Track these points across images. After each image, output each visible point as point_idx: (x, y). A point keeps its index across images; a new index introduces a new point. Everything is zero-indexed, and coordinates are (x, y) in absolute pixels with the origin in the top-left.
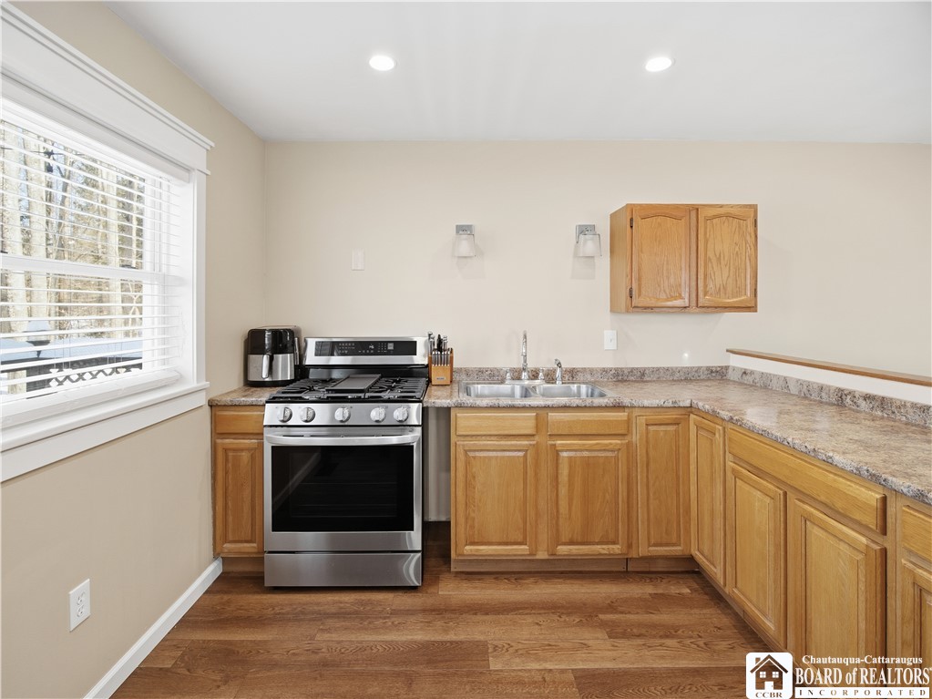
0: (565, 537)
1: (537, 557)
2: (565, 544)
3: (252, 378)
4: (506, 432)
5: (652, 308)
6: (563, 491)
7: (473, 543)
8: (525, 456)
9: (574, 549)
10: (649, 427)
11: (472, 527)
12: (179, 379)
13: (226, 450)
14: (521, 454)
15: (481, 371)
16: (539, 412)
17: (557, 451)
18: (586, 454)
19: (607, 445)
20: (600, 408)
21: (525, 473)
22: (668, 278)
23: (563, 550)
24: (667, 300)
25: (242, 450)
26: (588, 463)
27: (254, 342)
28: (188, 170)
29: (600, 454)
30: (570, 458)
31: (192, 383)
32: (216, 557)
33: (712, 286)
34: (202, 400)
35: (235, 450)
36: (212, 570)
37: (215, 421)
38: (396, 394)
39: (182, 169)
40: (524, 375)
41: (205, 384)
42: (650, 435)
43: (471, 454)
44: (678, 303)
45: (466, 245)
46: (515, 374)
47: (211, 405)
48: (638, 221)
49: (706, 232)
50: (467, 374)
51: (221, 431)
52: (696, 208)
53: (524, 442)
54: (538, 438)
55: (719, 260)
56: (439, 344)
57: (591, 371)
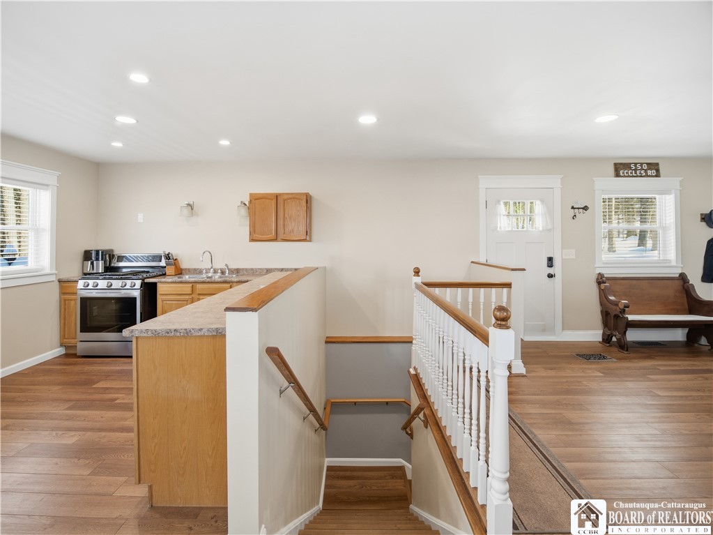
3: (85, 272)
4: (179, 293)
5: (259, 240)
12: (43, 269)
13: (65, 300)
14: (186, 303)
15: (195, 270)
16: (194, 284)
22: (267, 226)
25: (71, 300)
27: (87, 256)
28: (47, 185)
31: (48, 271)
32: (61, 346)
34: (53, 278)
35: (69, 300)
36: (60, 351)
37: (61, 288)
38: (137, 277)
39: (45, 186)
40: (212, 271)
41: (54, 272)
43: (165, 302)
44: (269, 239)
45: (186, 211)
46: (208, 271)
47: (60, 281)
48: (253, 201)
49: (284, 206)
50: (189, 271)
51: (63, 292)
52: (280, 194)
53: (187, 297)
54: (193, 295)
55: (290, 219)
56: (168, 257)
57: (246, 270)
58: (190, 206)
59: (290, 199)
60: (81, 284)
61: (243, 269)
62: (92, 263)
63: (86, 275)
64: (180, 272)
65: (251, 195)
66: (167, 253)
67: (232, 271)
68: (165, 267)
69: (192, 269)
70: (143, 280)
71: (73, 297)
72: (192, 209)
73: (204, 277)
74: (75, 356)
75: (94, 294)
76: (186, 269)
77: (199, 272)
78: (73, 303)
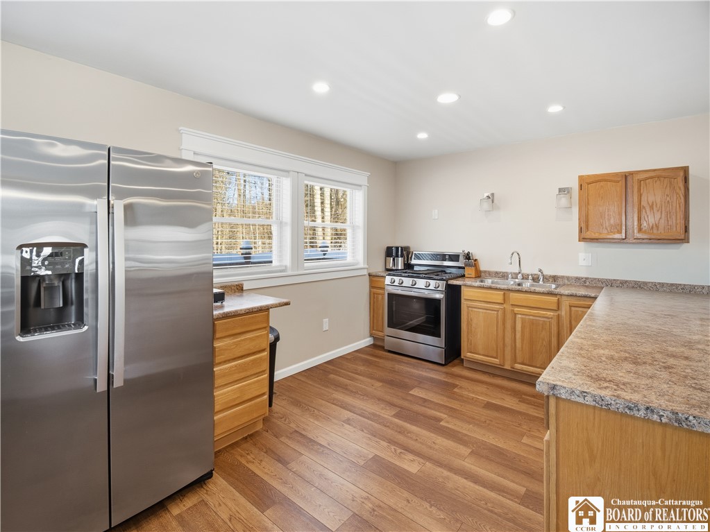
0: (519, 360)
1: (505, 367)
2: (520, 363)
4: (488, 300)
5: (597, 239)
6: (518, 335)
7: (470, 352)
8: (497, 314)
9: (525, 368)
10: (572, 308)
11: (471, 344)
12: (357, 264)
13: (374, 294)
14: (496, 313)
15: (497, 273)
16: (506, 292)
17: (515, 314)
18: (531, 317)
19: (544, 314)
20: (539, 293)
21: (497, 322)
22: (609, 220)
23: (518, 366)
24: (608, 233)
25: (379, 294)
26: (532, 323)
27: (389, 252)
29: (540, 319)
30: (522, 318)
31: (362, 265)
32: (371, 336)
33: (645, 224)
34: (365, 272)
35: (377, 294)
36: (366, 341)
37: (371, 281)
38: (439, 278)
39: (359, 186)
40: (520, 276)
41: (366, 266)
42: (573, 312)
43: (471, 309)
44: (617, 236)
45: (486, 205)
46: (515, 276)
47: (370, 275)
48: (585, 186)
49: (639, 189)
50: (490, 274)
51: (372, 286)
52: (632, 173)
53: (497, 307)
54: (505, 305)
55: (652, 207)
56: (468, 257)
57: (568, 278)
58: (491, 198)
59: (651, 178)
60: (388, 280)
61: (563, 277)
62: (394, 260)
63: (389, 271)
64: (479, 275)
65: (581, 178)
66: (466, 252)
67: (546, 279)
68: (464, 268)
69: (492, 272)
70: (447, 282)
71: (381, 291)
72: (493, 202)
73: (511, 283)
74: (382, 348)
75: (399, 291)
76: (485, 272)
77: (504, 276)
78: (380, 297)
